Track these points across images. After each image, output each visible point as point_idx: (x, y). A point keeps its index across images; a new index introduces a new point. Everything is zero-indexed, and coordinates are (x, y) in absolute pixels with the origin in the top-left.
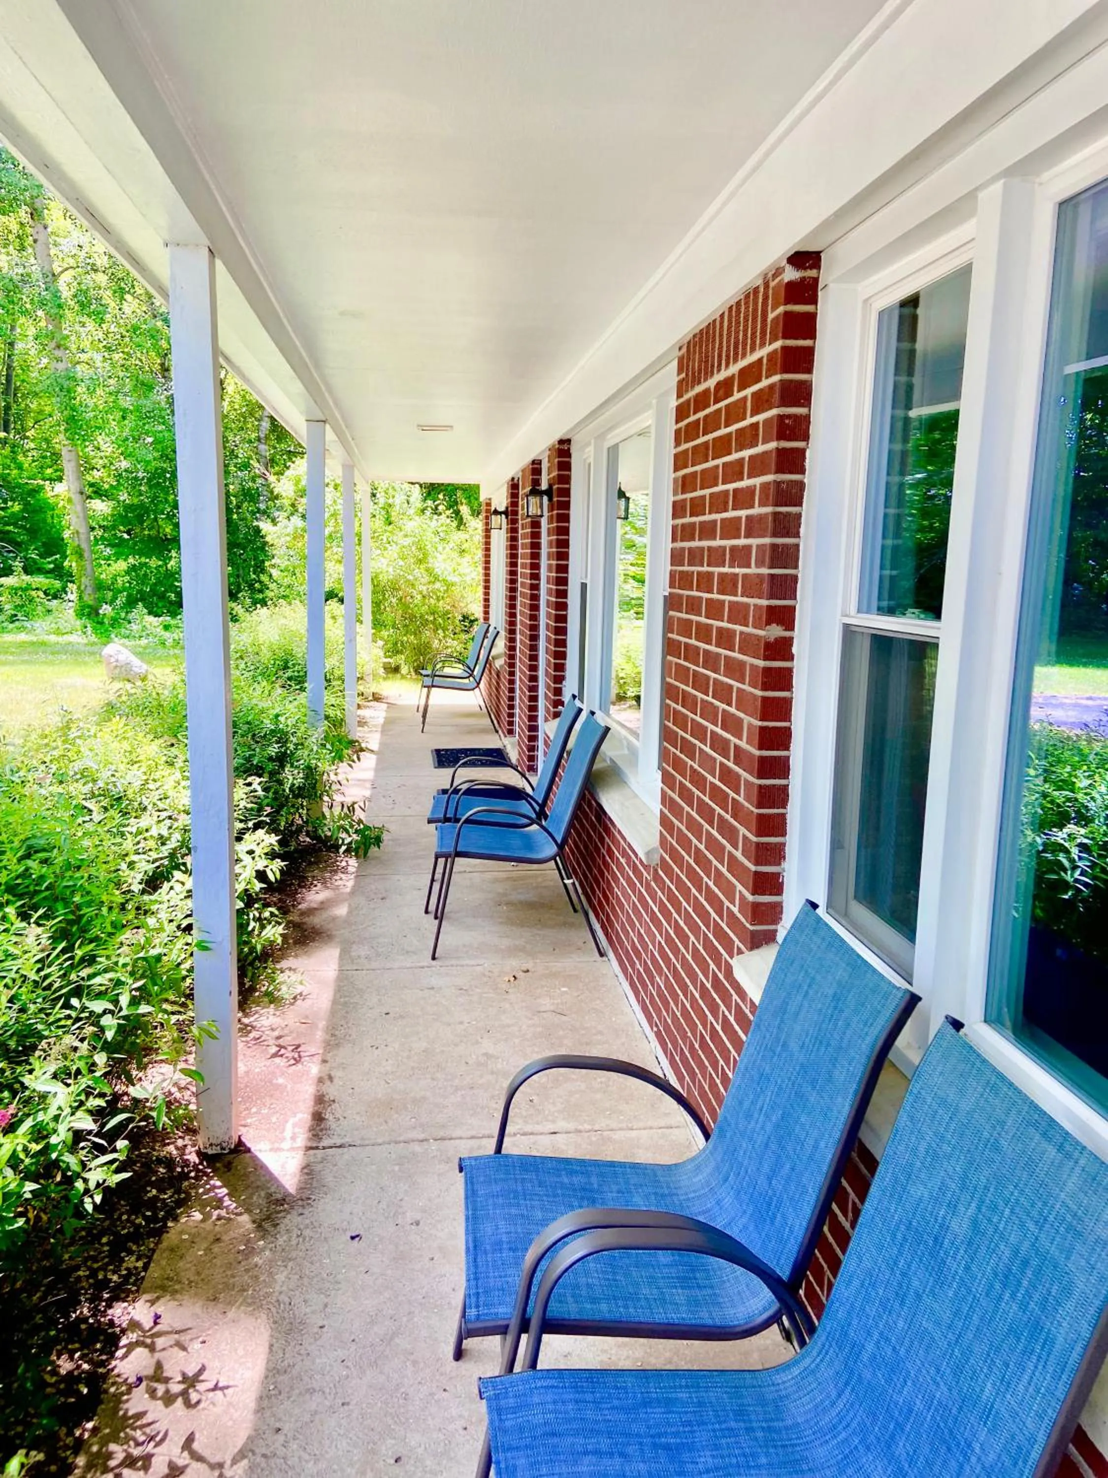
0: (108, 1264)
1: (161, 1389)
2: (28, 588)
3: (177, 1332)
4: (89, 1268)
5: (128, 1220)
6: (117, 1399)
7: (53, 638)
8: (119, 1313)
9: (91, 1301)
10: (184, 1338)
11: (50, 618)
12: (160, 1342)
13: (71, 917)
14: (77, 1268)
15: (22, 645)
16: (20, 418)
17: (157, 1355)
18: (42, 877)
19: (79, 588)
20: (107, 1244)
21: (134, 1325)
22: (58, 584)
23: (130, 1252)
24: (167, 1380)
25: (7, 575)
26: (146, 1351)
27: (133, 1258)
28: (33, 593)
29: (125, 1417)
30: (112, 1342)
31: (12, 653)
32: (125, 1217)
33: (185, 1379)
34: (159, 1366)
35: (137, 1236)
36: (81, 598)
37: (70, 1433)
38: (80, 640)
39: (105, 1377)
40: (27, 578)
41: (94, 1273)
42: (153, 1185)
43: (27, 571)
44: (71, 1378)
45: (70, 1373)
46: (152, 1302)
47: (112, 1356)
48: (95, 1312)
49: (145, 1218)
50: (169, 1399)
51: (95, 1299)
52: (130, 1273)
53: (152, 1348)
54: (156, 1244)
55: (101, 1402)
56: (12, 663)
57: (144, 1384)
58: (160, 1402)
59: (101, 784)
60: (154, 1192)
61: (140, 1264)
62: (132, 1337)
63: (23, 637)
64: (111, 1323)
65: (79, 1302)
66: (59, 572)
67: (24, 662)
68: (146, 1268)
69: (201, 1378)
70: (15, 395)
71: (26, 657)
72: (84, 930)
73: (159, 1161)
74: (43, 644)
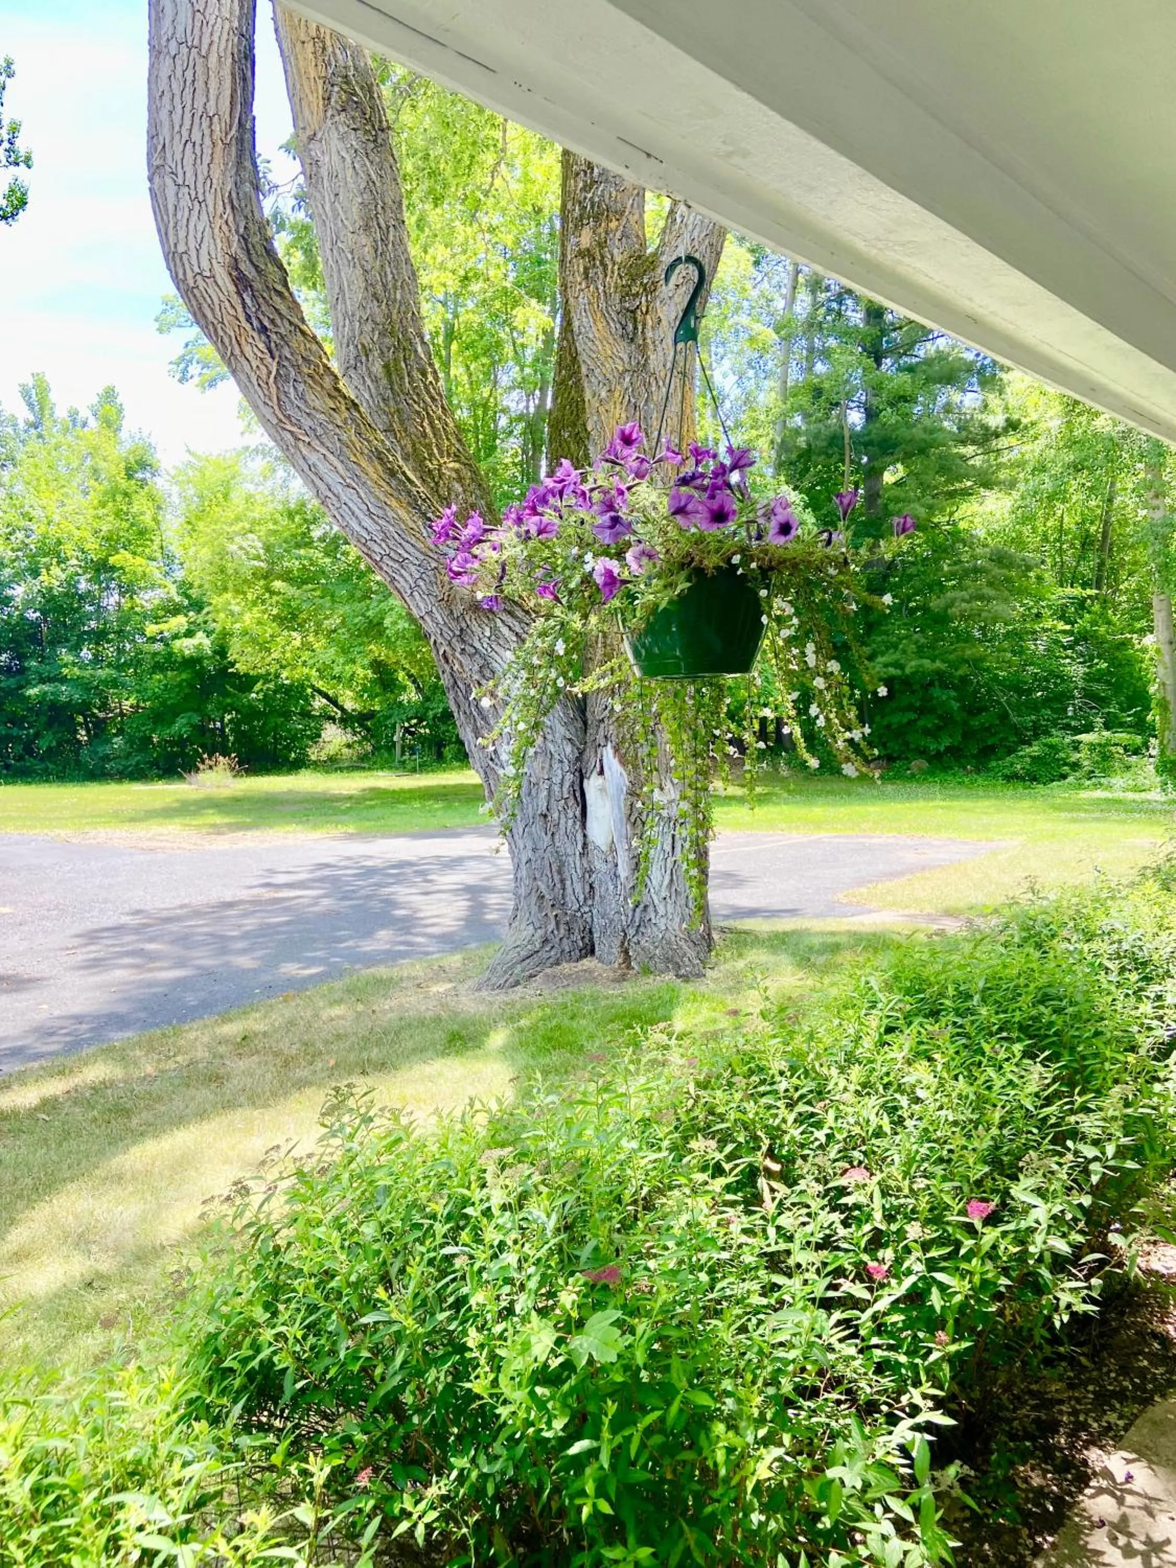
0: (1090, 1411)
1: (1122, 1540)
2: (1108, 743)
3: (1150, 1499)
4: (1073, 1407)
5: (1115, 1379)
6: (1079, 1529)
7: (1130, 796)
8: (1094, 1455)
9: (1069, 1435)
10: (1154, 1506)
11: (1128, 775)
12: (1129, 1499)
13: (1075, 1065)
14: (1061, 1402)
15: (1097, 802)
16: (1114, 571)
17: (1124, 1509)
18: (1051, 1024)
19: (1161, 743)
20: (1094, 1392)
21: (1107, 1474)
22: (1139, 739)
23: (1113, 1409)
24: (1130, 1535)
25: (1087, 732)
26: (1113, 1501)
27: (1115, 1415)
28: (1113, 749)
29: (1084, 1548)
30: (1083, 1480)
31: (1086, 811)
32: (1113, 1375)
33: (1149, 1542)
34: (1124, 1518)
35: (1121, 1396)
36: (1162, 752)
37: (1031, 1537)
38: (1158, 798)
39: (1071, 1506)
40: (1106, 734)
41: (1075, 1413)
42: (1147, 1356)
43: (1107, 726)
44: (1041, 1493)
45: (1041, 1488)
46: (1129, 1461)
47: (1081, 1491)
48: (1072, 1446)
49: (1133, 1384)
50: (1128, 1552)
51: (1073, 1435)
52: (1109, 1428)
53: (1121, 1501)
54: (1141, 1412)
55: (1063, 1525)
56: (1082, 821)
57: (1106, 1528)
58: (1119, 1552)
59: (1125, 946)
60: (1146, 1363)
61: (1121, 1423)
62: (1104, 1483)
63: (1099, 794)
64: (1085, 1463)
65: (1058, 1432)
66: (1141, 727)
67: (1097, 820)
68: (1126, 1429)
69: (1166, 1549)
70: (1111, 550)
71: (1097, 815)
72: (1087, 1080)
73: (1155, 1335)
74: (1119, 801)
